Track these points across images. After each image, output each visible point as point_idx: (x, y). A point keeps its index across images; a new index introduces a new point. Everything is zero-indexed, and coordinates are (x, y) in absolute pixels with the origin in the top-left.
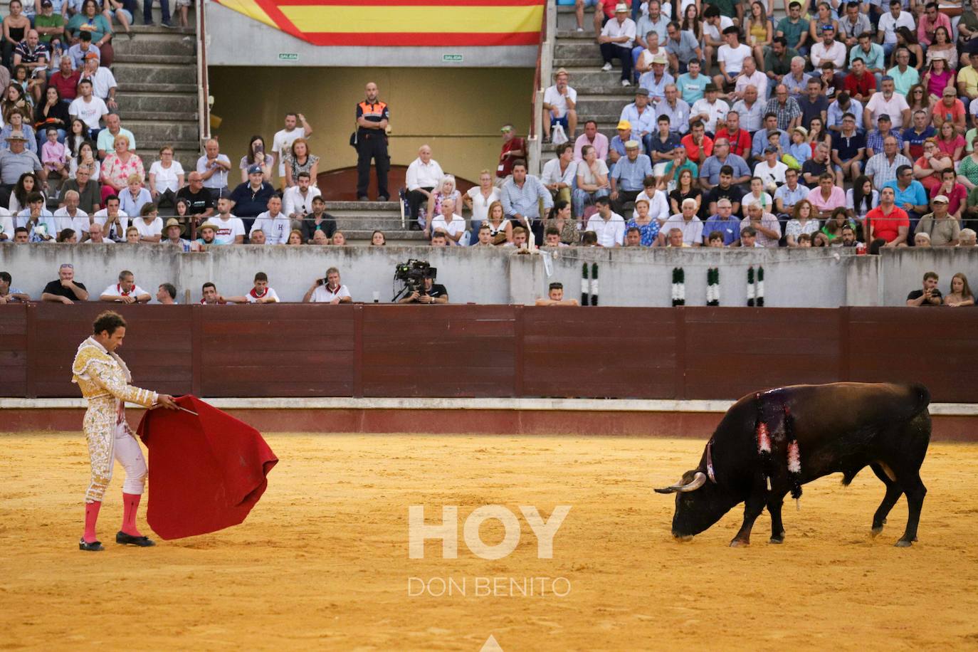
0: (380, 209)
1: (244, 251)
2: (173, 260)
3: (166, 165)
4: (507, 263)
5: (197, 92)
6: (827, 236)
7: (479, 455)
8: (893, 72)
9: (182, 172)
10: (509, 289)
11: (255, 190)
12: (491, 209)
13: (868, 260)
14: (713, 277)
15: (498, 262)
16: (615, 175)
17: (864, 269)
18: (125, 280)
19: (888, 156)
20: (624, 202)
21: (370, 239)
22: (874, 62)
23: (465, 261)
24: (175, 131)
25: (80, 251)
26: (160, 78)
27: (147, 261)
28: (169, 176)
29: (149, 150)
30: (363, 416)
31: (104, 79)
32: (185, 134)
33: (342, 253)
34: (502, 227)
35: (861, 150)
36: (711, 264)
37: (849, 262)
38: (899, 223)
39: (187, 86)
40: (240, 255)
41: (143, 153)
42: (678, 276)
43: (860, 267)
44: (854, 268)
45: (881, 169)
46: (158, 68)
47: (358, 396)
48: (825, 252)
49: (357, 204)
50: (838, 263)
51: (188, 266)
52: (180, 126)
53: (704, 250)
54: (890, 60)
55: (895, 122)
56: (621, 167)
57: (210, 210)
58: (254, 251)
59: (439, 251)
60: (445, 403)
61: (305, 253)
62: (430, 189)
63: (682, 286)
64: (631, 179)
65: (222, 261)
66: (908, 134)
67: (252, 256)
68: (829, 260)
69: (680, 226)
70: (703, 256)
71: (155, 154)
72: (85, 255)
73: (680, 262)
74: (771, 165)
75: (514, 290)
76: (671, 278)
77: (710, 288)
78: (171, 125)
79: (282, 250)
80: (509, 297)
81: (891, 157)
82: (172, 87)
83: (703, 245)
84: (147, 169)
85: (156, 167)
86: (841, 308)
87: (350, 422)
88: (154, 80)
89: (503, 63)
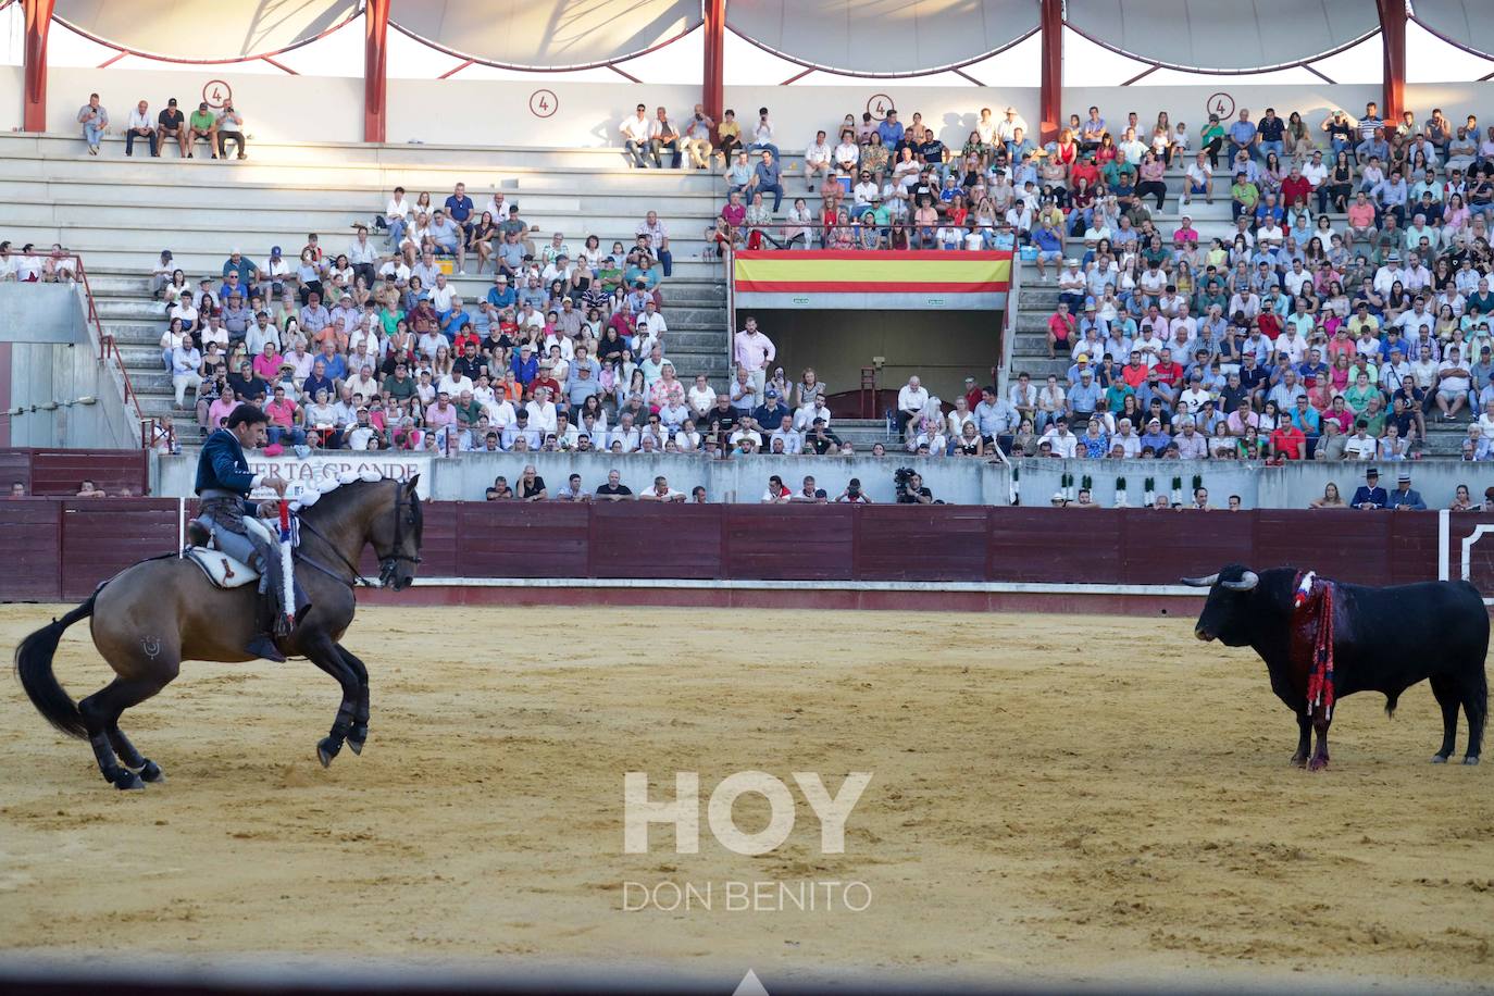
0: (875, 426)
1: (763, 460)
2: (706, 467)
3: (701, 389)
4: (980, 471)
5: (726, 330)
6: (1242, 451)
7: (956, 629)
8: (1293, 318)
9: (714, 396)
10: (981, 492)
11: (771, 410)
12: (965, 427)
13: (1275, 472)
14: (1149, 485)
15: (972, 470)
16: (1070, 398)
17: (1272, 478)
18: (660, 484)
19: (1287, 386)
20: (1076, 421)
21: (872, 450)
22: (1280, 309)
23: (945, 469)
24: (708, 362)
25: (631, 460)
26: (696, 319)
27: (685, 467)
28: (704, 399)
29: (688, 377)
30: (860, 597)
31: (656, 323)
32: (716, 364)
33: (843, 462)
34: (974, 442)
35: (1262, 380)
36: (1148, 474)
37: (1261, 472)
38: (1298, 441)
39: (718, 326)
40: (760, 463)
41: (684, 380)
42: (1121, 484)
43: (1268, 476)
44: (1264, 477)
45: (1284, 396)
46: (695, 311)
47: (857, 579)
48: (1241, 464)
49: (856, 422)
50: (1251, 472)
51: (717, 472)
52: (713, 357)
53: (1142, 462)
54: (1293, 308)
55: (1294, 359)
56: (1075, 391)
57: (736, 426)
58: (772, 460)
59: (924, 461)
60: (928, 586)
61: (814, 462)
62: (915, 410)
63: (1124, 493)
64: (1083, 402)
65: (745, 467)
66: (1305, 368)
67: (770, 464)
68: (1244, 471)
69: (1120, 442)
70: (1142, 467)
71: (693, 380)
72: (636, 464)
73: (1123, 473)
74: (1195, 392)
75: (985, 494)
76: (1143, 487)
77: (1147, 494)
78: (705, 357)
79: (794, 459)
80: (981, 499)
81: (1289, 386)
82: (707, 326)
83: (1141, 457)
84: (687, 393)
85: (694, 391)
86: (1254, 510)
87: (850, 600)
88: (692, 320)
89: (978, 307)
